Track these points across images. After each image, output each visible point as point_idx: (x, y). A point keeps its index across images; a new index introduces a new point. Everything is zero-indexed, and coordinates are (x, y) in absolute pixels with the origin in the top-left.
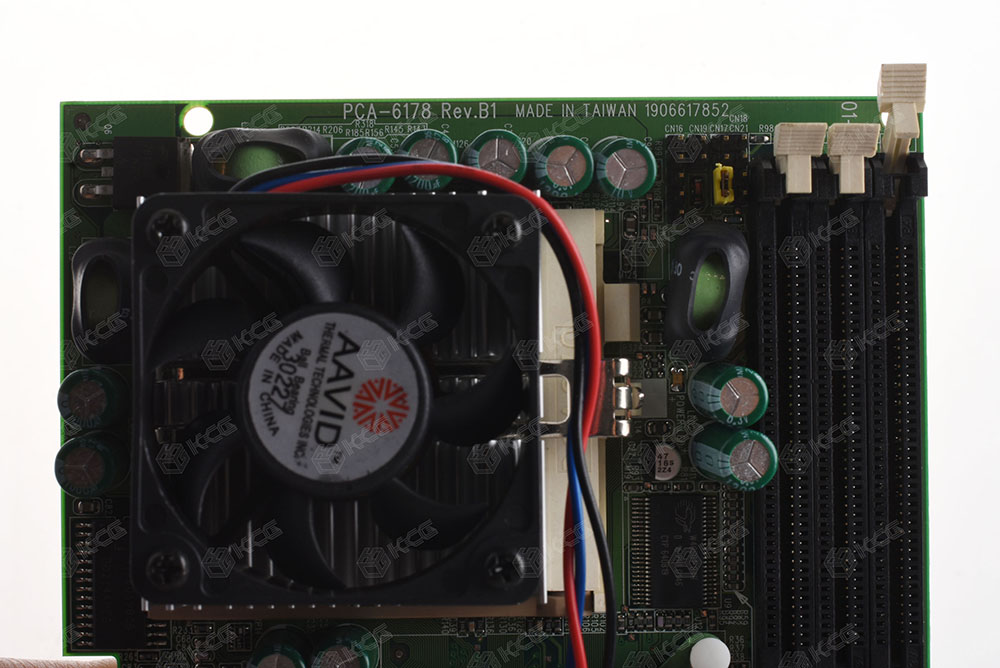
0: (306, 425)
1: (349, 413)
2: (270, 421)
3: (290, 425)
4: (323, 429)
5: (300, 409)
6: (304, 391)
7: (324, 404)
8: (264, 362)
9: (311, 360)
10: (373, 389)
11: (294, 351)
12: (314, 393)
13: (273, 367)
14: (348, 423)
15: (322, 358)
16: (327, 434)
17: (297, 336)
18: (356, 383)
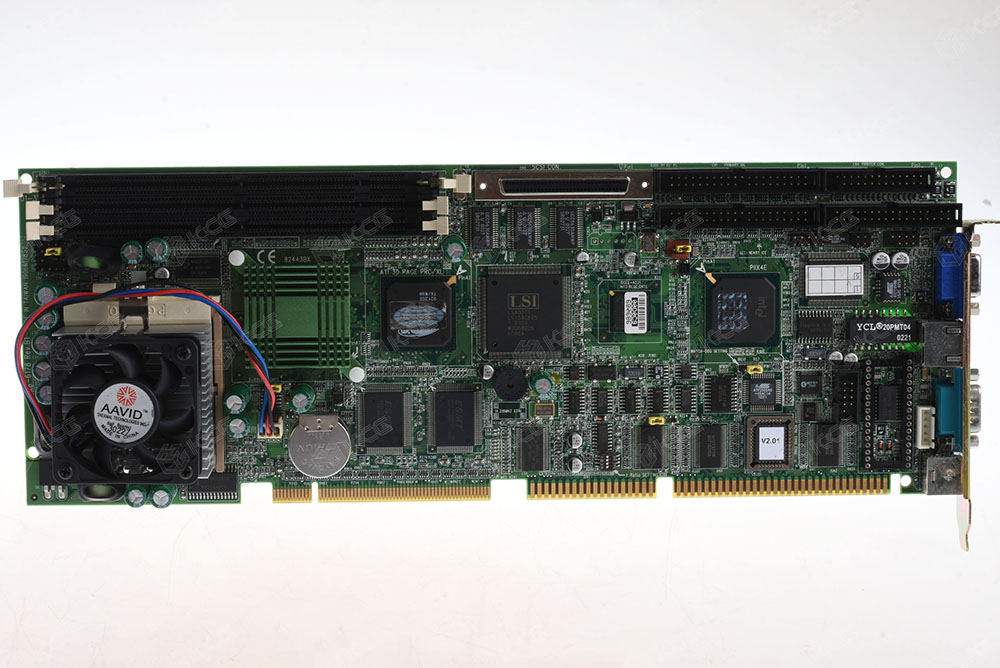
0: (134, 423)
1: (130, 407)
2: (133, 435)
3: (135, 428)
4: (135, 416)
5: (129, 425)
6: (123, 423)
7: (126, 416)
8: (113, 438)
9: (111, 421)
10: (121, 399)
11: (108, 427)
12: (123, 420)
13: (114, 434)
14: (133, 408)
15: (110, 417)
16: (138, 415)
17: (103, 426)
18: (119, 405)
